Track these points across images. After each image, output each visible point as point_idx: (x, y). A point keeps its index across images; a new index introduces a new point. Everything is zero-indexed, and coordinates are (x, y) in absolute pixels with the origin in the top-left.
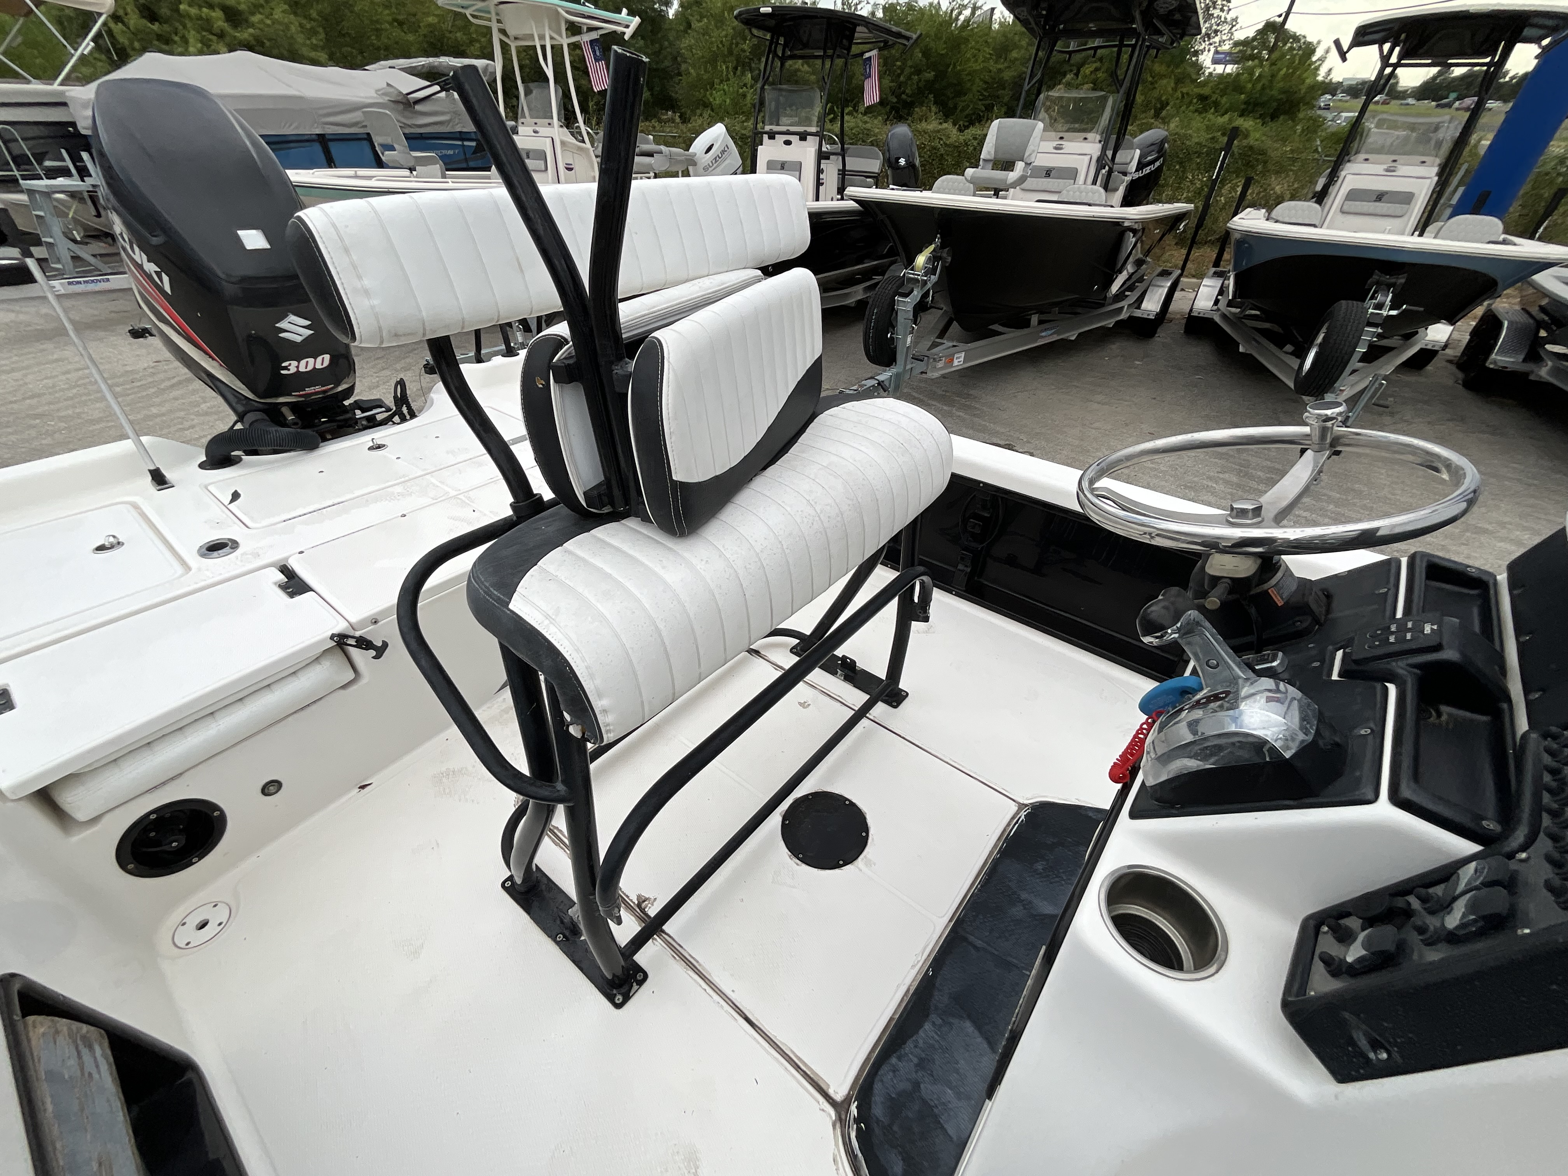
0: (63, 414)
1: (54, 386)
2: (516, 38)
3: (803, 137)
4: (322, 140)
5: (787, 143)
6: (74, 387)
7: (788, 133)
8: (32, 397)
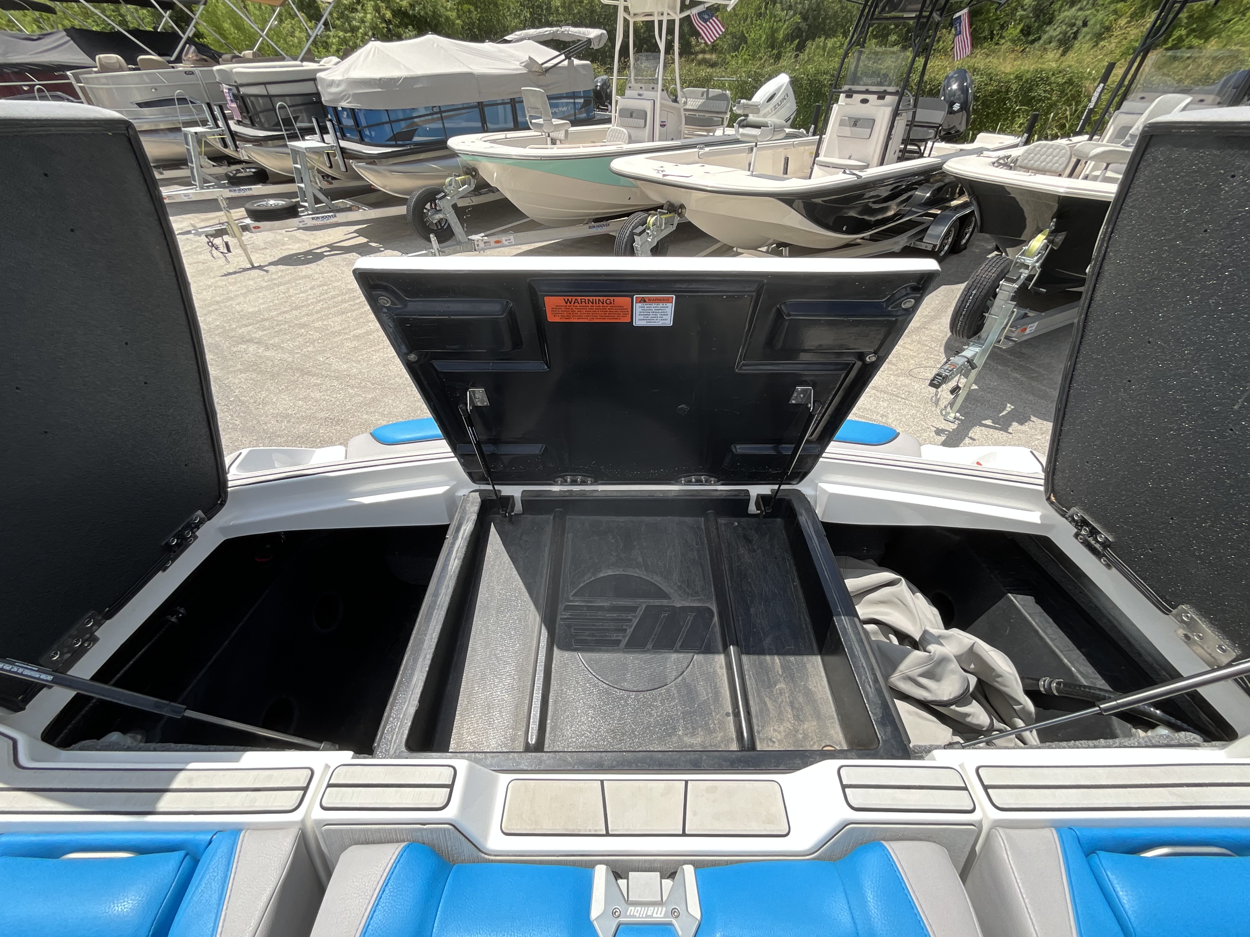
0: (317, 325)
1: (307, 300)
2: (635, 15)
3: (881, 96)
4: (481, 106)
5: (864, 101)
6: (319, 301)
7: (867, 92)
8: (297, 308)
